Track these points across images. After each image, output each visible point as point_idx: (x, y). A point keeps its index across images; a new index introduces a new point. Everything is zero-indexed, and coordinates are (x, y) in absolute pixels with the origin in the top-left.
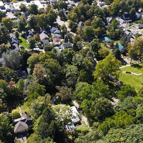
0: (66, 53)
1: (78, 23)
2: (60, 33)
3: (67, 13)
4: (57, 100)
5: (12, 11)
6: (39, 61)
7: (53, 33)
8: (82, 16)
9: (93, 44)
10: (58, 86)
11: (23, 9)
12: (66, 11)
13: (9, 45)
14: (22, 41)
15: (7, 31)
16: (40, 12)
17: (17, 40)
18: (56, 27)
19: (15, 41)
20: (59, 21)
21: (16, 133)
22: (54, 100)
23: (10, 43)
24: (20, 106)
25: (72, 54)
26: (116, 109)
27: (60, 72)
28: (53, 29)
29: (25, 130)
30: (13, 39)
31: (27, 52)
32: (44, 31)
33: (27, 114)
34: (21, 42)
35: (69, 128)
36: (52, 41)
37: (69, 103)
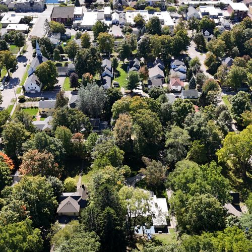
0: (178, 105)
1: (224, 59)
2: (186, 71)
3: (209, 39)
4: (142, 180)
5: (121, 25)
6: (129, 110)
7: (174, 69)
8: (235, 48)
9: (236, 100)
10: (147, 158)
11: (139, 23)
12: (210, 35)
13: (97, 77)
14: (121, 74)
15: (99, 55)
16: (165, 31)
17: (112, 72)
18: (181, 60)
19: (109, 73)
20: (192, 52)
21: (59, 214)
22: (137, 180)
23: (101, 75)
24: (82, 175)
25: (189, 109)
26: (230, 222)
27: (156, 135)
28: (176, 62)
29: (75, 213)
30: (107, 68)
31: (117, 93)
32: (159, 64)
33: (84, 189)
34: (118, 75)
35: (145, 232)
36: (168, 82)
37: (161, 191)
